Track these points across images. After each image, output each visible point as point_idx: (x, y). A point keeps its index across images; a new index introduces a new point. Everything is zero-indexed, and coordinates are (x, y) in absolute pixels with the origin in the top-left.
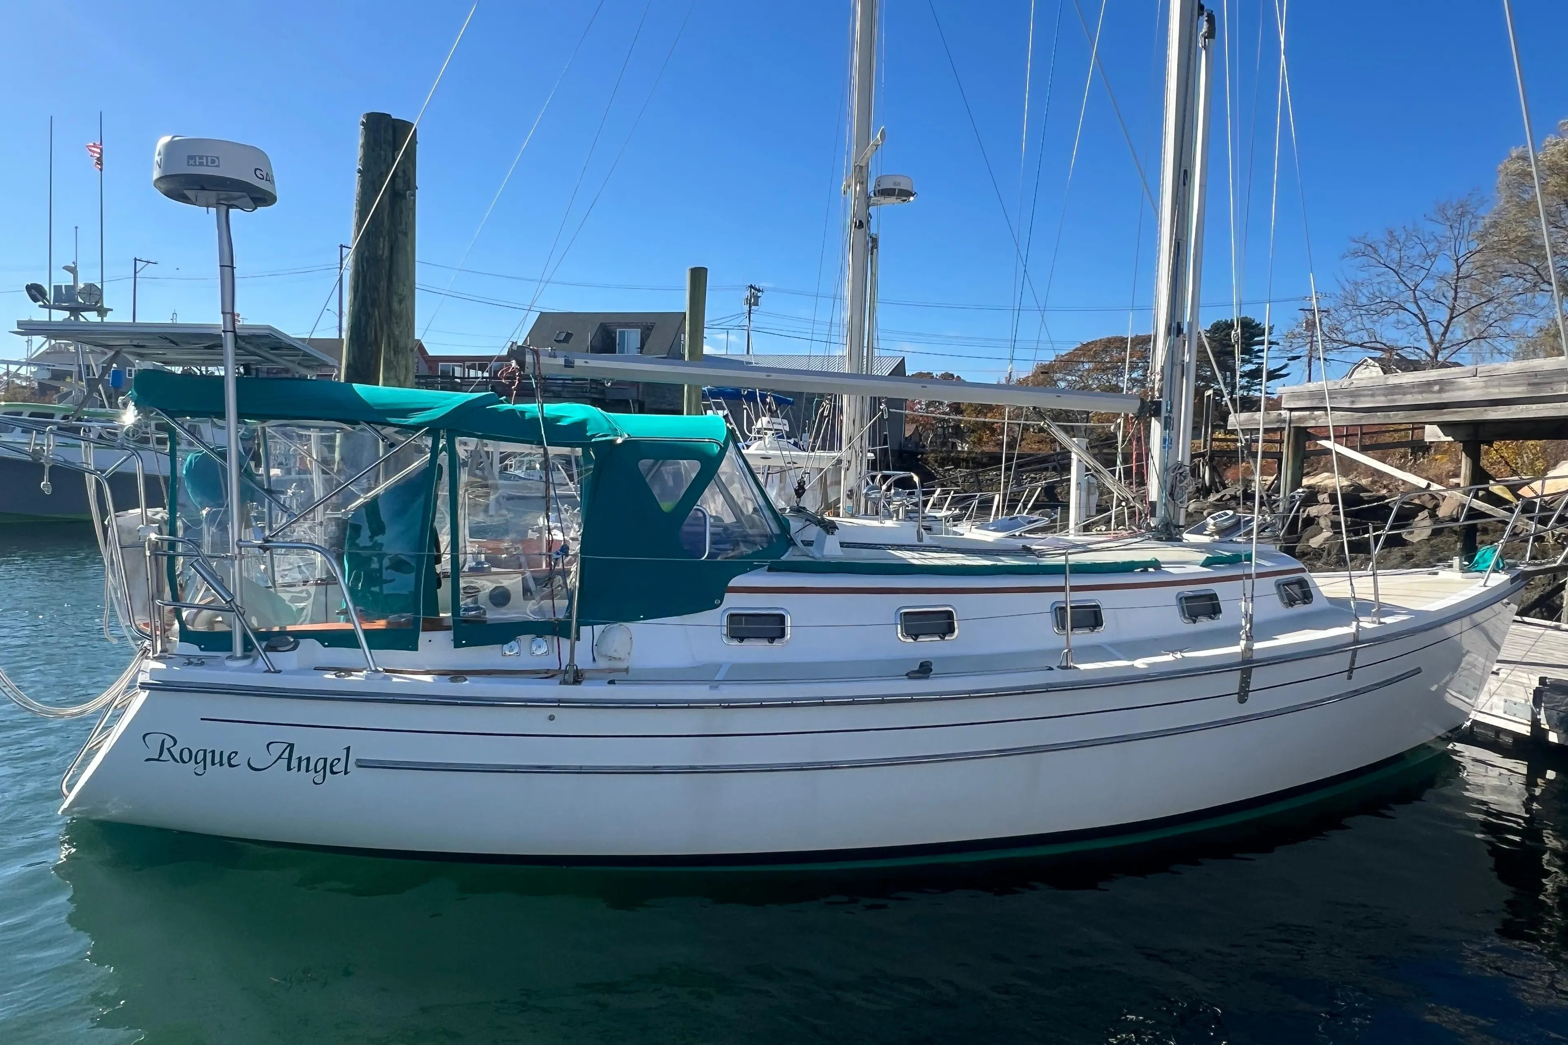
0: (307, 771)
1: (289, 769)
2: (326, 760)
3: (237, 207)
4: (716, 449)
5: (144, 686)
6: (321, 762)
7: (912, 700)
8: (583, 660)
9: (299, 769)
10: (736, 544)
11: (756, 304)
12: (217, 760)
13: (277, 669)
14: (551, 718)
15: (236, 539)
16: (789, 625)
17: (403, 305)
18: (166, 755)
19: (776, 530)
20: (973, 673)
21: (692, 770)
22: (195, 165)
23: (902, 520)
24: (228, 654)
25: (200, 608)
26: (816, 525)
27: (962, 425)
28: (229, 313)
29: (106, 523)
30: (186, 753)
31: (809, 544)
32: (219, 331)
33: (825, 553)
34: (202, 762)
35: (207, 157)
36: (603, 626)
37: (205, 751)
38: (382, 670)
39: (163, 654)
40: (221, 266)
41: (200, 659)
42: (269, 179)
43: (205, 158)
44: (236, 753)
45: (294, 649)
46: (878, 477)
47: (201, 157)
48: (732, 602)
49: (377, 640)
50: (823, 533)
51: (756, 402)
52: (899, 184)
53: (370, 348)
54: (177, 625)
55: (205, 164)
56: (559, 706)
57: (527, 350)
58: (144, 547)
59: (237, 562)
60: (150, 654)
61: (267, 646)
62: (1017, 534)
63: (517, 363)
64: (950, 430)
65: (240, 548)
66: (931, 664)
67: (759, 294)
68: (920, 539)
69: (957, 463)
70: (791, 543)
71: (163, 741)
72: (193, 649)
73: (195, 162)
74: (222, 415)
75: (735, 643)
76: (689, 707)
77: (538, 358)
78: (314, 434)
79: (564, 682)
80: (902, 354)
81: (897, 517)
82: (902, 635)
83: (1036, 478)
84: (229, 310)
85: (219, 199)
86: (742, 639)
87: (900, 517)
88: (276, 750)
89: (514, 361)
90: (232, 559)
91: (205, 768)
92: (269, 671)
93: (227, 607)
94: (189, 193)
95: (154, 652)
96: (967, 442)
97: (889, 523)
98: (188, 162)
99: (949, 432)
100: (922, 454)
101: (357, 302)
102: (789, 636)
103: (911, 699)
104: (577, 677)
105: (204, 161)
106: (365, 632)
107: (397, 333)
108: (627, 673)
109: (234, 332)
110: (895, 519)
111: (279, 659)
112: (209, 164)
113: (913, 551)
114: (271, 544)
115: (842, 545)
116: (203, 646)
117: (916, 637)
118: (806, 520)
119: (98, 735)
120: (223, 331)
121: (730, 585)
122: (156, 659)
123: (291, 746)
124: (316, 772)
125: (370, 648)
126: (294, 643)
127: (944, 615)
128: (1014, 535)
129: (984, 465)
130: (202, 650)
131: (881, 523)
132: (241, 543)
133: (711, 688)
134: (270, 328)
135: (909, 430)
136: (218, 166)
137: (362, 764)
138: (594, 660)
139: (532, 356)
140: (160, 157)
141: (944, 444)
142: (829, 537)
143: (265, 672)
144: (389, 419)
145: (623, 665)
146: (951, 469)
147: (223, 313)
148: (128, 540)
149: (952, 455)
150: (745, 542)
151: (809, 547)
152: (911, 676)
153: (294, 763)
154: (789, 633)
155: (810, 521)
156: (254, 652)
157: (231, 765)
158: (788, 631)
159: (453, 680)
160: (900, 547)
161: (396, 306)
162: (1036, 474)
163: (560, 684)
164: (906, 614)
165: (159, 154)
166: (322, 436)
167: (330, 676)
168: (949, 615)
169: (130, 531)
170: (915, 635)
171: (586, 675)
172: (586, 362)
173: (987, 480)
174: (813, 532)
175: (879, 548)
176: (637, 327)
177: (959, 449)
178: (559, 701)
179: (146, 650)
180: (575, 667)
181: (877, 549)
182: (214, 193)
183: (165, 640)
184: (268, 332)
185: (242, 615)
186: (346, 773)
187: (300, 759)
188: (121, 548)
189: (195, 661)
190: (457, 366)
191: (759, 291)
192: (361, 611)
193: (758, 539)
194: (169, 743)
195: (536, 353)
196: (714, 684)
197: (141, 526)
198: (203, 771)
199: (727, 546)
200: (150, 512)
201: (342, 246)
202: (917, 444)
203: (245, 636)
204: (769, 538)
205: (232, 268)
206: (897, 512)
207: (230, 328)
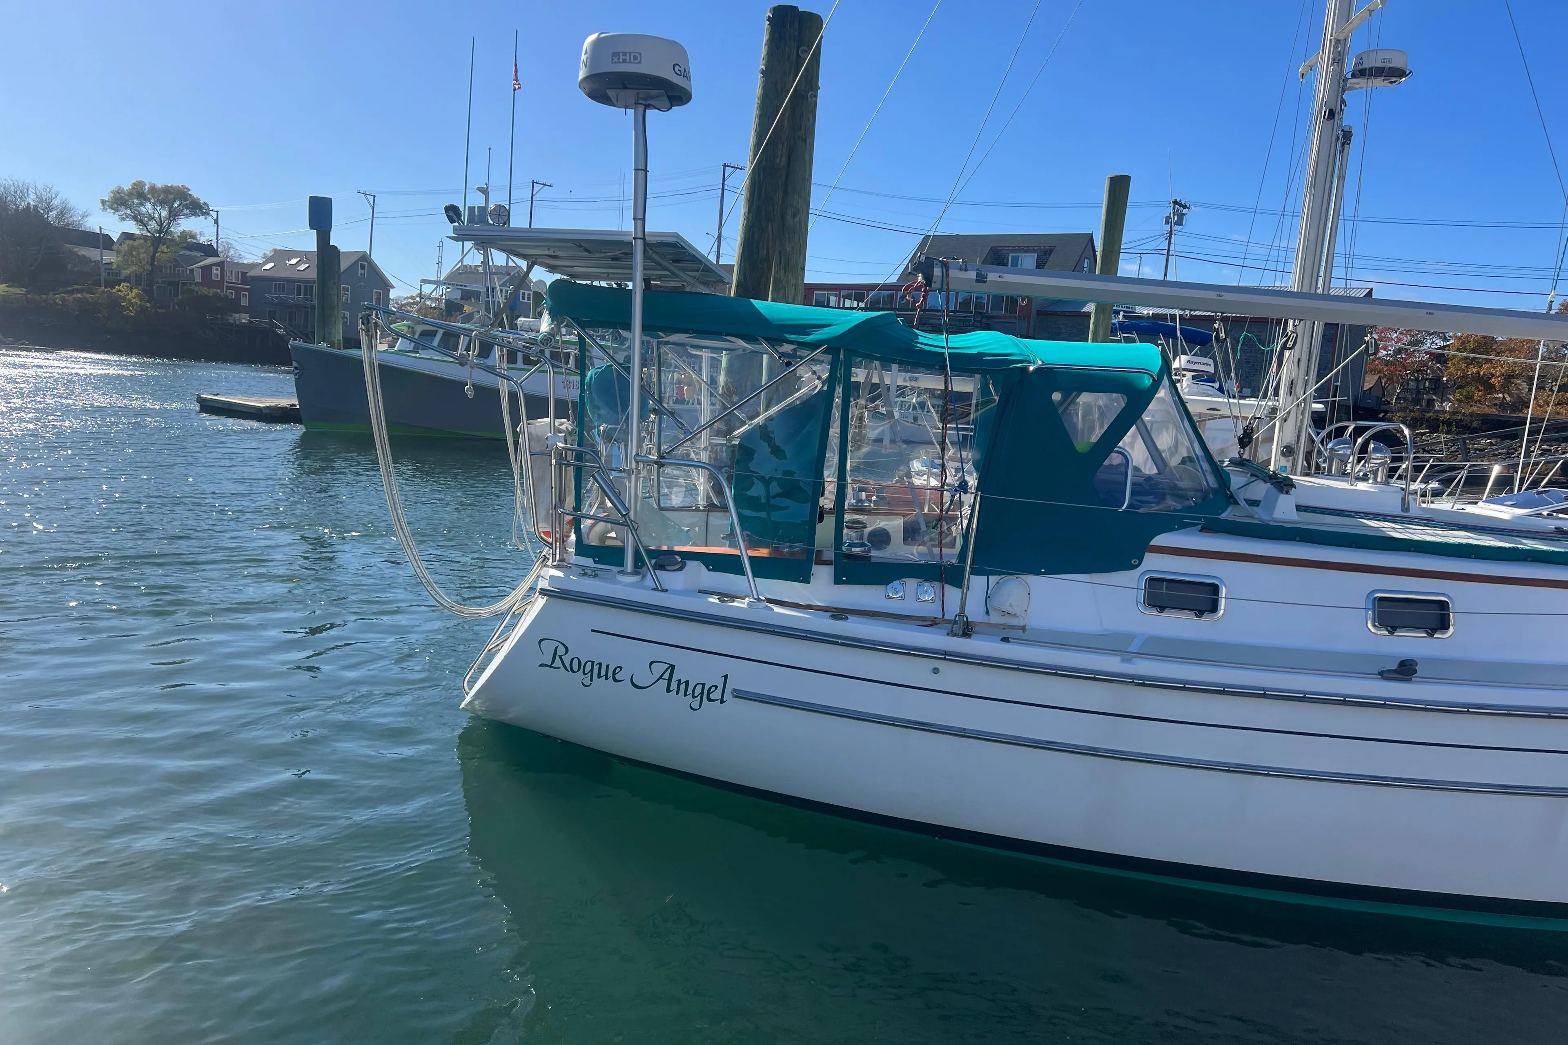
0: (685, 695)
1: (668, 691)
2: (704, 685)
3: (656, 108)
4: (1148, 382)
5: (543, 592)
6: (699, 687)
7: (1384, 706)
8: (975, 611)
9: (678, 693)
10: (1161, 497)
11: (1179, 223)
12: (603, 672)
13: (664, 588)
14: (936, 671)
15: (634, 454)
16: (1224, 596)
17: (797, 219)
18: (558, 663)
19: (1213, 482)
20: (1476, 682)
21: (1093, 752)
22: (619, 62)
23: (1381, 483)
24: (621, 569)
25: (597, 520)
26: (1265, 482)
27: (1445, 379)
28: (640, 219)
29: (518, 430)
30: (576, 661)
31: (1254, 503)
32: (630, 238)
33: (1274, 516)
34: (590, 674)
35: (630, 53)
36: (997, 578)
37: (593, 662)
38: (764, 599)
39: (561, 563)
40: (635, 170)
41: (594, 571)
42: (686, 75)
43: (628, 54)
44: (621, 668)
45: (681, 569)
46: (1350, 429)
47: (624, 54)
48: (1153, 563)
49: (762, 568)
50: (1273, 490)
51: (1175, 337)
52: (1390, 61)
53: (760, 266)
54: (573, 537)
55: (628, 61)
56: (945, 659)
57: (935, 262)
58: (551, 456)
59: (633, 477)
60: (550, 563)
61: (655, 563)
62: (1545, 513)
63: (924, 277)
64: (1427, 384)
65: (637, 462)
66: (1416, 664)
67: (1185, 211)
68: (1405, 507)
69: (1434, 426)
70: (1231, 500)
71: (557, 647)
72: (589, 562)
73: (619, 59)
74: (628, 327)
75: (1154, 612)
76: (1094, 679)
77: (947, 271)
78: (705, 355)
79: (952, 633)
80: (1371, 285)
81: (1375, 479)
82: (1374, 626)
83: (1550, 450)
84: (640, 216)
85: (638, 99)
86: (1162, 609)
87: (1379, 480)
88: (659, 669)
89: (920, 275)
90: (630, 472)
91: (591, 680)
92: (656, 589)
93: (622, 520)
94: (612, 93)
95: (554, 560)
96: (1449, 400)
97: (1361, 486)
98: (613, 59)
99: (1425, 388)
100: (1386, 412)
101: (751, 215)
102: (1222, 612)
103: (1384, 704)
104: (967, 630)
105: (628, 58)
106: (751, 558)
107: (788, 250)
108: (1024, 632)
109: (644, 239)
110: (1371, 481)
111: (669, 578)
112: (632, 60)
113: (1395, 522)
114: (667, 461)
115: (1299, 508)
116: (597, 559)
117: (1392, 630)
118: (1252, 475)
119: (497, 639)
120: (634, 238)
121: (1152, 543)
122: (554, 567)
123: (672, 667)
124: (694, 697)
125: (754, 576)
126: (681, 564)
127: (1436, 606)
128: (1541, 514)
129: (1474, 431)
130: (595, 562)
131: (1352, 485)
132: (638, 458)
133: (1124, 660)
134: (677, 235)
135: (1369, 382)
136: (640, 62)
137: (739, 694)
138: (987, 612)
139: (940, 269)
140: (587, 55)
141: (1417, 401)
142: (1283, 497)
143: (653, 589)
144: (787, 336)
145: (1019, 622)
146: (1423, 434)
147: (634, 219)
148: (537, 448)
149: (1429, 415)
150: (1173, 495)
151: (1255, 508)
152: (1385, 675)
153: (674, 685)
154: (1223, 607)
155: (1256, 476)
156: (644, 569)
157: (615, 680)
158: (1222, 603)
159: (834, 617)
160: (1376, 516)
161: (789, 217)
162: (1550, 446)
163: (948, 634)
164: (1381, 599)
165: (586, 52)
166: (712, 357)
167: (714, 600)
168: (1443, 605)
169: (539, 439)
170: (1391, 627)
171: (976, 629)
172: (1000, 277)
173: (1477, 449)
174: (1260, 490)
175: (1348, 516)
176: (1034, 251)
177: (1437, 408)
178: (946, 653)
179: (545, 558)
180: (965, 619)
181: (1345, 516)
182: (634, 92)
183: (564, 550)
184: (675, 239)
185: (636, 531)
186: (722, 702)
187: (679, 681)
188: (531, 455)
189: (589, 572)
190: (832, 295)
191: (1185, 207)
192: (748, 536)
193: (1190, 493)
194: (561, 651)
195: (945, 266)
196: (1127, 656)
197: (549, 434)
198: (590, 682)
199: (1150, 498)
200: (557, 422)
201: (725, 166)
202: (1379, 399)
203: (637, 553)
204: (1204, 494)
205: (646, 171)
206: (1375, 473)
207: (640, 235)
